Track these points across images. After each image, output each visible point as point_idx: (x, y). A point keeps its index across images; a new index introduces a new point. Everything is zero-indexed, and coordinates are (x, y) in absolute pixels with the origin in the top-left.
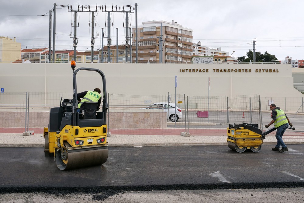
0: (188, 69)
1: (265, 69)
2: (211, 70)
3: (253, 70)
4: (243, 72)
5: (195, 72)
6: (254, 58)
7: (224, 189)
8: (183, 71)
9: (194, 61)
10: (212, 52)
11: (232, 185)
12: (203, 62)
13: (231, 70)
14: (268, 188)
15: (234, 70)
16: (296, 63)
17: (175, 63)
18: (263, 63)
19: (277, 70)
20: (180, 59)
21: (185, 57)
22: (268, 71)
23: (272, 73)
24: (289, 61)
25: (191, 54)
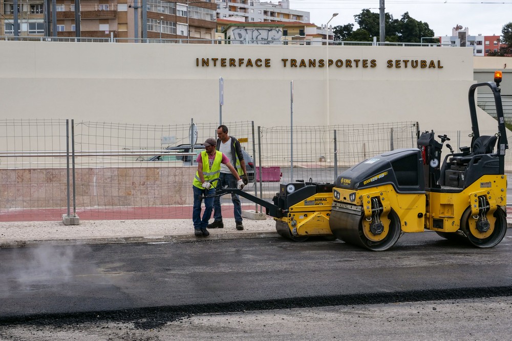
0: (217, 59)
1: (410, 61)
2: (276, 63)
3: (381, 63)
4: (357, 66)
5: (235, 66)
6: (380, 31)
7: (379, 302)
8: (205, 63)
9: (232, 37)
10: (265, 12)
11: (394, 296)
12: (255, 39)
13: (326, 63)
14: (461, 298)
15: (335, 61)
16: (480, 43)
17: (183, 42)
18: (406, 45)
19: (439, 62)
20: (182, 29)
21: (196, 24)
22: (417, 65)
23: (427, 70)
24: (462, 37)
25: (211, 15)
